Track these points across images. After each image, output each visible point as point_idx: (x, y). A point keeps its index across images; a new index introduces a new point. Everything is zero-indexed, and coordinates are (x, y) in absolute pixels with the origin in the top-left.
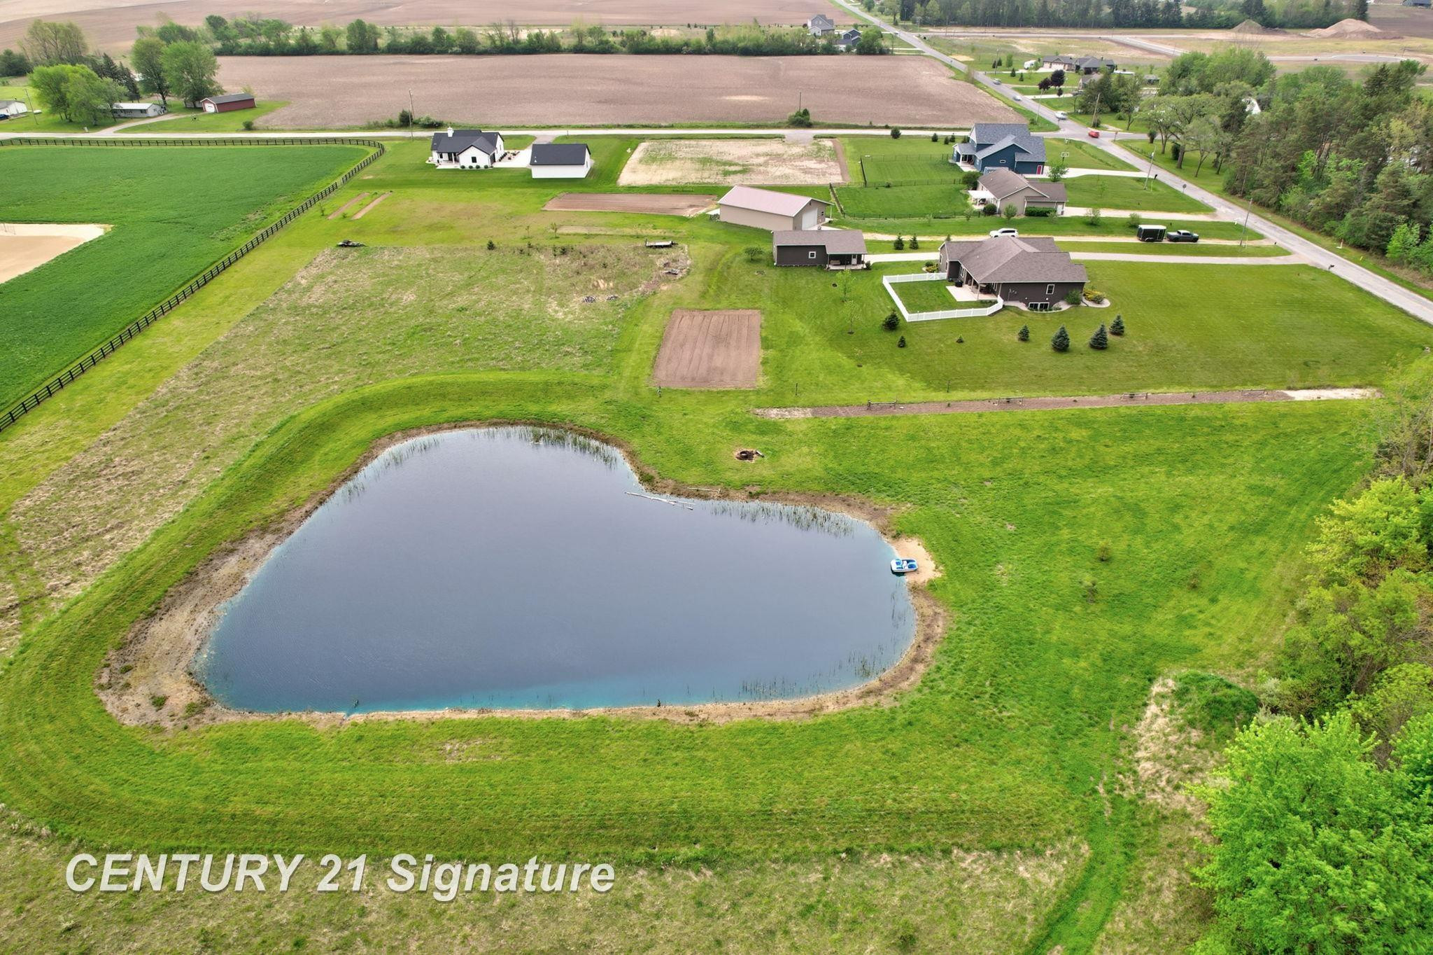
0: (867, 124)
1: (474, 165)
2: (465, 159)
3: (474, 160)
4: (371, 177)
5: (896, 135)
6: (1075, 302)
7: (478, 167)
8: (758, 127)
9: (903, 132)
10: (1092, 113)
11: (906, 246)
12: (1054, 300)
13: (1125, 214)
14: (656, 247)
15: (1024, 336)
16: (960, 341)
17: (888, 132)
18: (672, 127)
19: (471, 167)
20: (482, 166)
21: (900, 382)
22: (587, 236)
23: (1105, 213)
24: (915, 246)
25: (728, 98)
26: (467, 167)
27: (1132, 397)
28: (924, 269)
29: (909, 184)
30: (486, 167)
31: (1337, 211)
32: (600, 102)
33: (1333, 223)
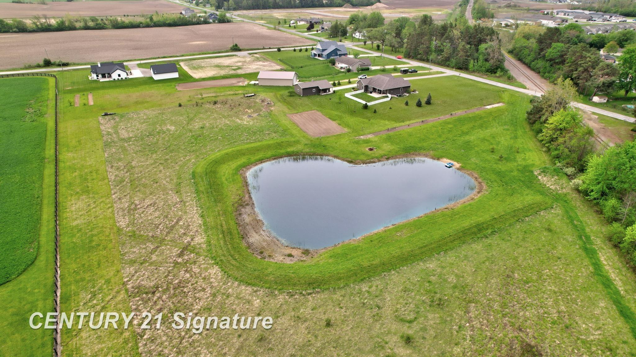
0: (262, 48)
1: (120, 78)
2: (115, 76)
3: (119, 75)
4: (70, 88)
5: (279, 50)
6: (409, 93)
7: (122, 79)
8: (219, 53)
9: (282, 49)
10: (338, 37)
11: (337, 84)
12: (403, 93)
13: (392, 67)
14: (250, 96)
15: (407, 104)
16: (391, 108)
17: (276, 50)
18: (182, 56)
19: (118, 79)
20: (124, 78)
21: (387, 122)
22: (215, 97)
23: (387, 67)
24: (339, 84)
25: (188, 43)
26: (116, 79)
27: (451, 114)
28: (352, 90)
29: (306, 66)
30: (126, 78)
31: (448, 59)
32: (133, 49)
33: (448, 63)
